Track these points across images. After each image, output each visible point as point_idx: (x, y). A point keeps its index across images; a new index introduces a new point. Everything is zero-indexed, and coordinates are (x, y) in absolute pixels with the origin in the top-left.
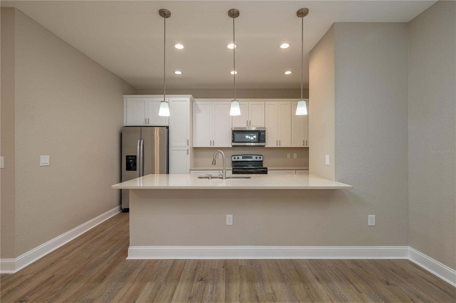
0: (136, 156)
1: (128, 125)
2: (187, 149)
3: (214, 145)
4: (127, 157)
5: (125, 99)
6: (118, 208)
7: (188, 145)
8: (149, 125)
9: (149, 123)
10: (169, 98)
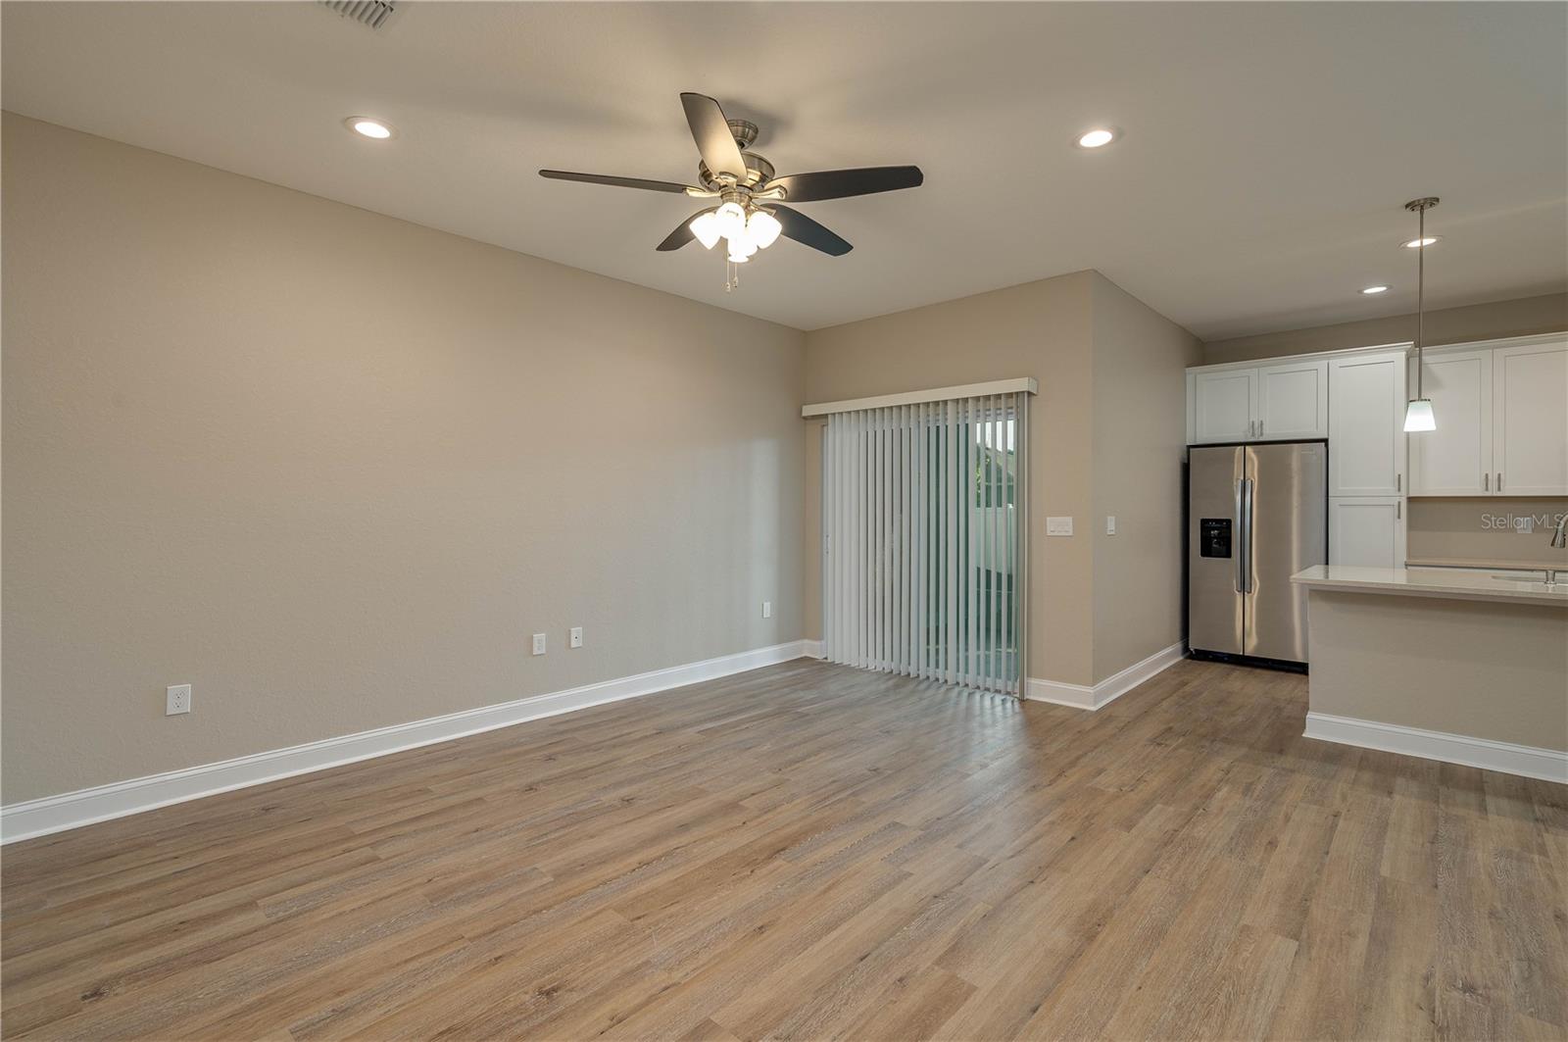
0: (1229, 522)
1: (1199, 442)
2: (1396, 504)
3: (1499, 489)
4: (1204, 522)
5: (1189, 379)
6: (1178, 646)
7: (1399, 490)
8: (1262, 439)
9: (1262, 434)
10: (1329, 358)
